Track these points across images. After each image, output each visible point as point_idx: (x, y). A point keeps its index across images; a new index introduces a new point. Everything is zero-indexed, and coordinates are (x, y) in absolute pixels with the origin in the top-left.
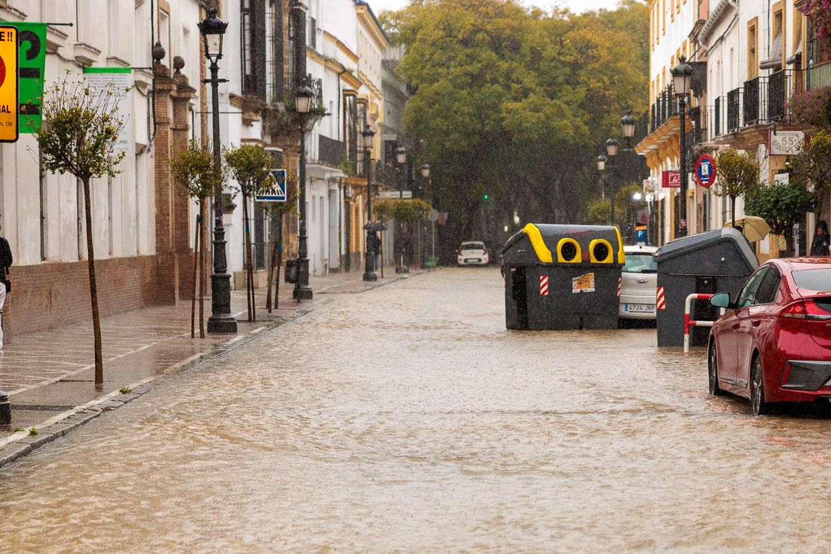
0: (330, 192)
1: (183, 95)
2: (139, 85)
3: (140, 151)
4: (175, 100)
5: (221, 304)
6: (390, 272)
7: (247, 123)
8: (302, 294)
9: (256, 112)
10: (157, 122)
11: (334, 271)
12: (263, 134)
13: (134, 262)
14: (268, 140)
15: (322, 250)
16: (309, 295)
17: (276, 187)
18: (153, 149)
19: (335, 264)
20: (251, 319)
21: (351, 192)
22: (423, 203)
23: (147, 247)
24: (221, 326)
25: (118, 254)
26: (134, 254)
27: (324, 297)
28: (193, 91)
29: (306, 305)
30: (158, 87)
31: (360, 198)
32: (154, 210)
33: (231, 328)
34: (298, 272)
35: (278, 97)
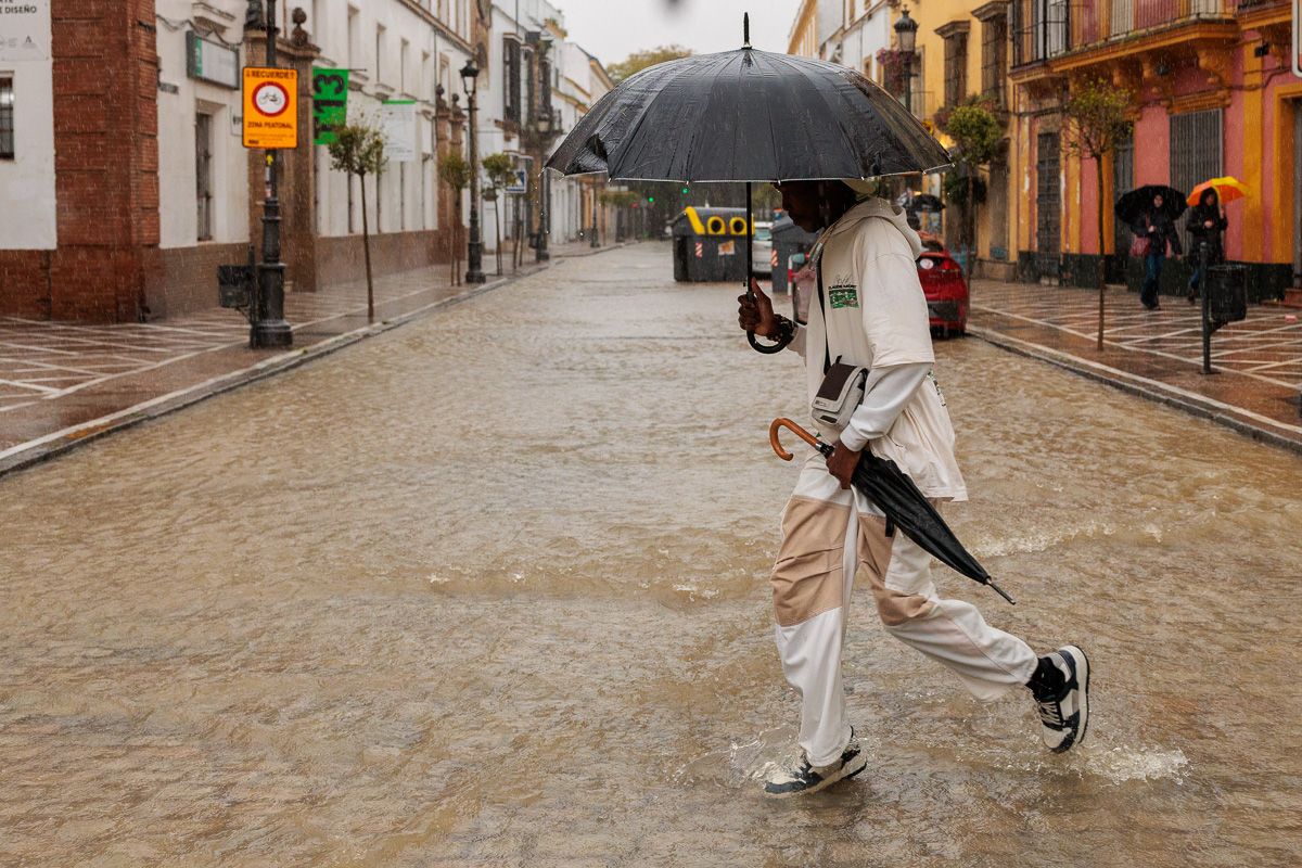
0: (570, 187)
1: (459, 120)
2: (425, 113)
3: (426, 158)
4: (453, 123)
5: (475, 263)
6: (611, 243)
7: (508, 139)
8: (542, 256)
9: (514, 131)
10: (439, 138)
11: (571, 241)
12: (520, 146)
13: (421, 235)
14: (523, 151)
15: (563, 228)
16: (546, 257)
17: (519, 182)
18: (436, 158)
19: (573, 236)
20: (499, 274)
21: (585, 187)
22: (636, 195)
23: (431, 224)
24: (475, 278)
25: (409, 228)
26: (420, 228)
27: (557, 260)
28: (464, 117)
29: (544, 264)
30: (440, 114)
31: (592, 191)
32: (436, 198)
33: (482, 279)
34: (539, 242)
35: (530, 120)
